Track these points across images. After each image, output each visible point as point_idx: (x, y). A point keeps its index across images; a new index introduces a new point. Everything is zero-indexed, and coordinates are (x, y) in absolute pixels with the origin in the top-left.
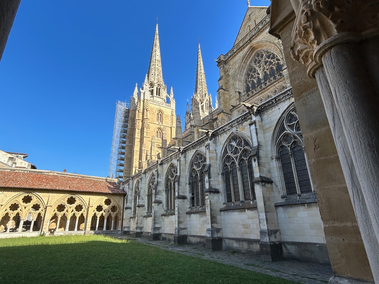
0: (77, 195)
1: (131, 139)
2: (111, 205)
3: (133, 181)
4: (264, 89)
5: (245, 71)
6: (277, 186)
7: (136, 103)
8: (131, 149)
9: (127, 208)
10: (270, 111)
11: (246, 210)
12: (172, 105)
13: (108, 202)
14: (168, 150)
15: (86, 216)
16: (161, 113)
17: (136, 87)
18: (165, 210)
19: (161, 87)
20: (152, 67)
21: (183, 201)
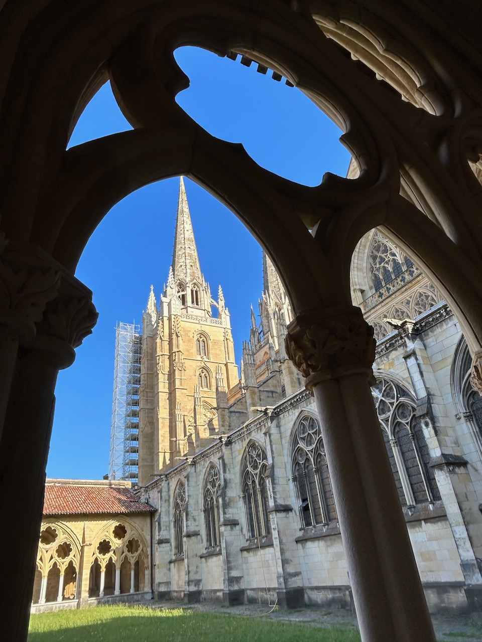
0: (59, 524)
1: (149, 394)
2: (127, 537)
3: (167, 482)
4: (410, 282)
5: (366, 251)
6: (476, 470)
7: (153, 323)
8: (150, 415)
9: (160, 542)
10: (438, 330)
11: (423, 522)
12: (223, 319)
13: (120, 532)
14: (231, 412)
15: (78, 565)
16: (203, 338)
17: (152, 292)
18: (247, 538)
19: (199, 287)
20: (180, 253)
21: (286, 517)
